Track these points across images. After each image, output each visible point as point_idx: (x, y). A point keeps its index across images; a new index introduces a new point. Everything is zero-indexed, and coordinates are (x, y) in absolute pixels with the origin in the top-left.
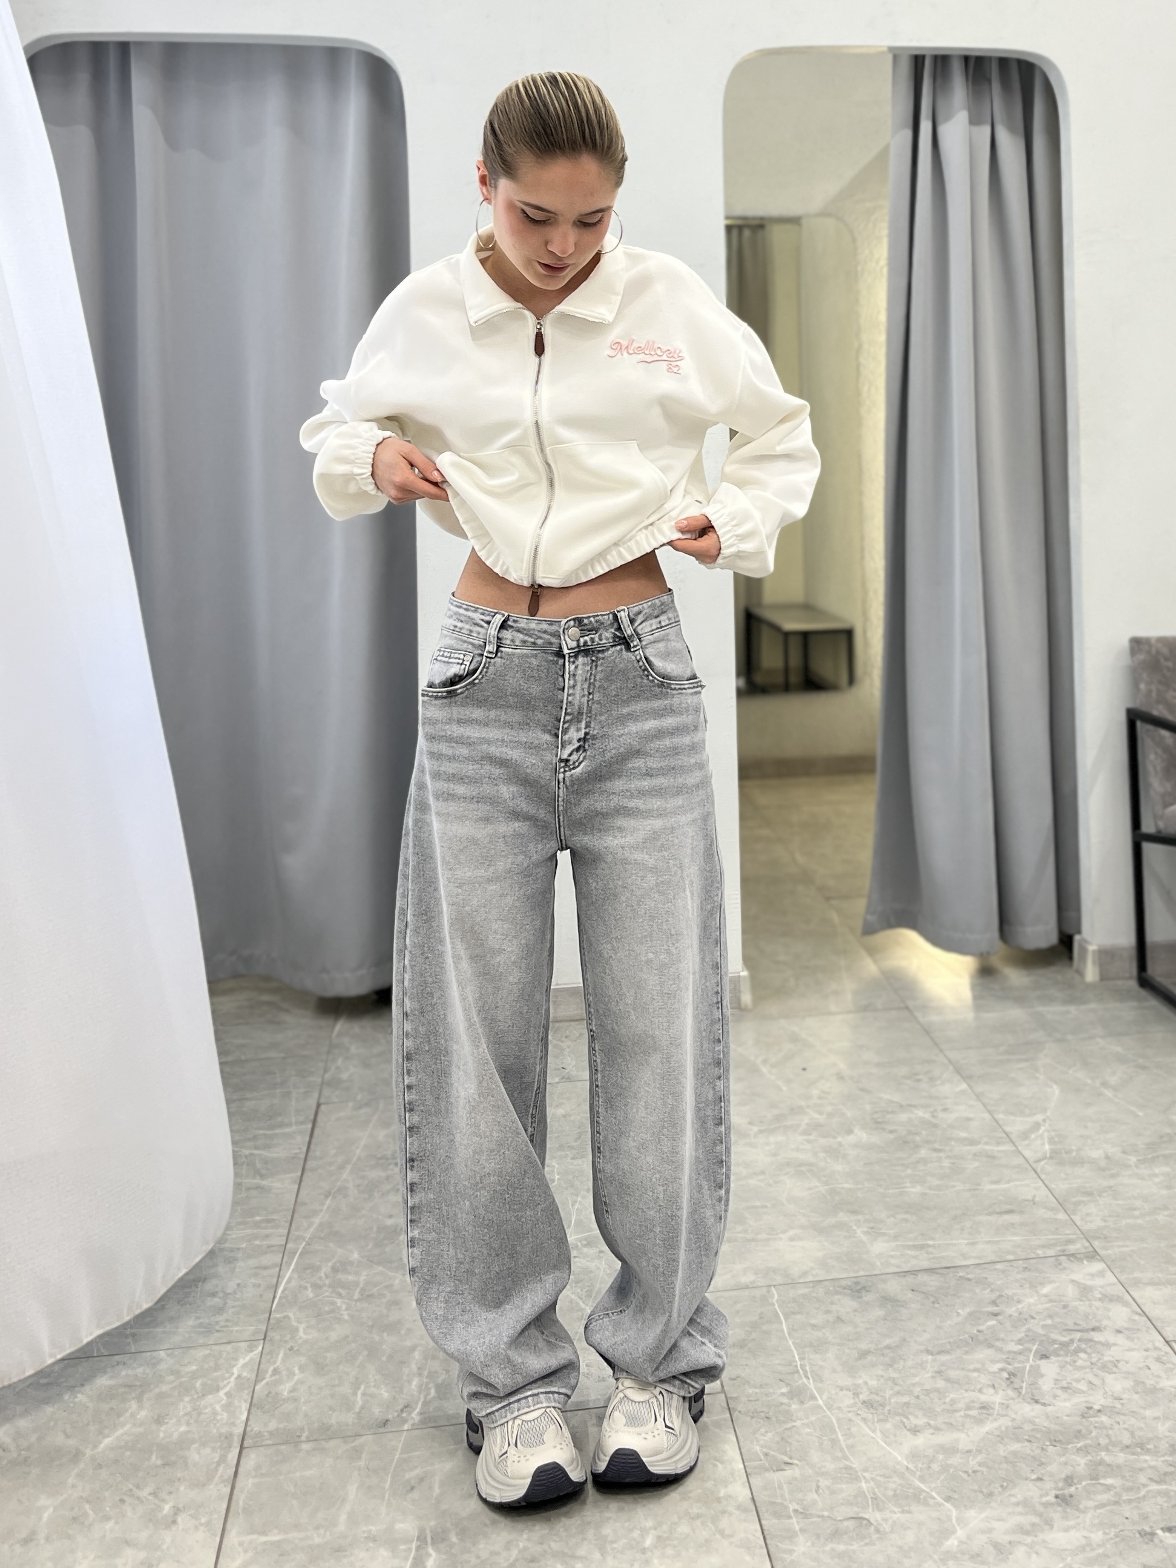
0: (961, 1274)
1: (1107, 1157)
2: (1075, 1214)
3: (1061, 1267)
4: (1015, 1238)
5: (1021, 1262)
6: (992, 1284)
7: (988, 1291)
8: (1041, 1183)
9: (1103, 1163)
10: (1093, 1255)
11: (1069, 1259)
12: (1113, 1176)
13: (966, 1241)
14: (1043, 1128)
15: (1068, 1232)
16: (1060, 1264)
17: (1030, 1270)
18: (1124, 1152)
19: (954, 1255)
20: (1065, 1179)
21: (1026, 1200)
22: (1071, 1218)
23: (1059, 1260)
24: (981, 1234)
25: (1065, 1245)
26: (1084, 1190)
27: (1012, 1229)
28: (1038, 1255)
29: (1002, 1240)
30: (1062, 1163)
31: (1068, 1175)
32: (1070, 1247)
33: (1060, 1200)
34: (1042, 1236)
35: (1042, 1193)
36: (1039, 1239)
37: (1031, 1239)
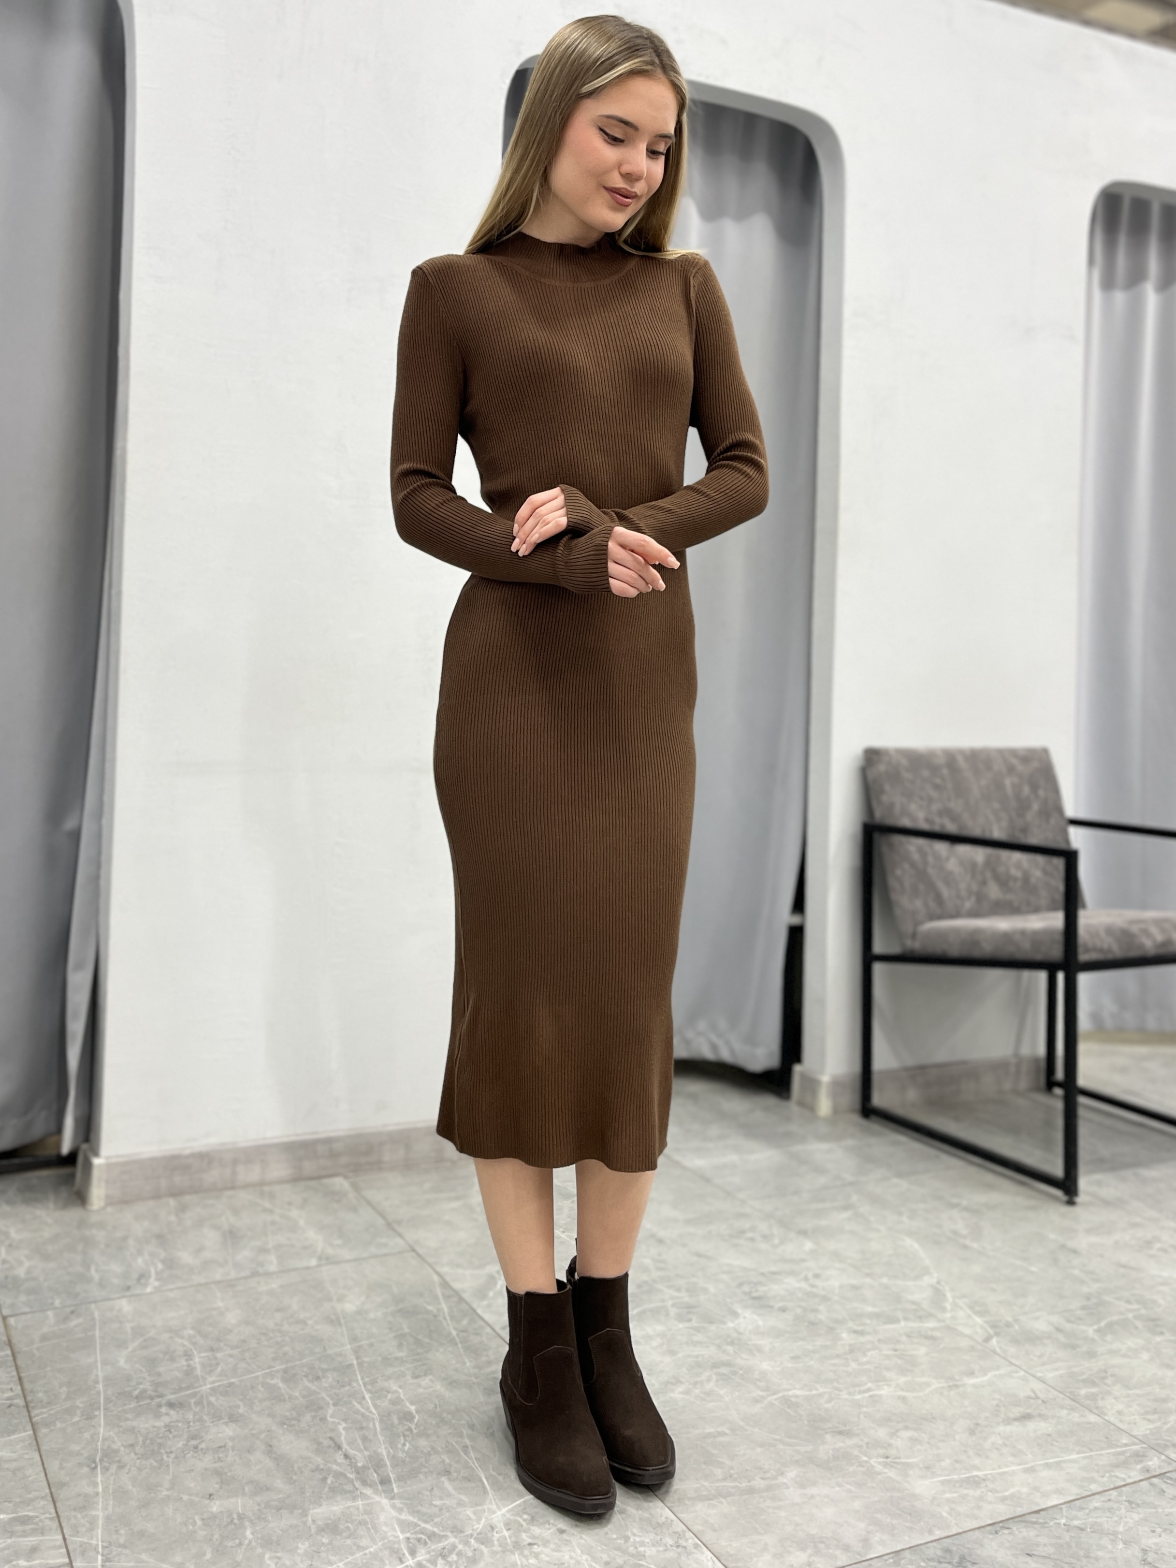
0: (1063, 1521)
1: (1058, 1330)
2: (1105, 1414)
3: (1168, 1495)
4: (1074, 1456)
5: (1114, 1493)
6: (1115, 1534)
7: (1121, 1546)
8: (1022, 1373)
9: (1062, 1338)
11: (1166, 1483)
12: (1091, 1355)
13: (1019, 1468)
14: (949, 1295)
15: (1124, 1441)
16: (1164, 1492)
17: (1138, 1505)
18: (1069, 1321)
19: (1025, 1490)
20: (1044, 1364)
21: (1029, 1398)
22: (1107, 1421)
23: (1156, 1485)
24: (1026, 1455)
25: (1141, 1461)
26: (1080, 1378)
27: (1055, 1443)
28: (1124, 1480)
29: (1060, 1462)
30: (1015, 1341)
31: (1040, 1357)
32: (1150, 1463)
33: (1067, 1394)
34: (1101, 1450)
35: (1037, 1386)
36: (1101, 1455)
37: (1090, 1456)
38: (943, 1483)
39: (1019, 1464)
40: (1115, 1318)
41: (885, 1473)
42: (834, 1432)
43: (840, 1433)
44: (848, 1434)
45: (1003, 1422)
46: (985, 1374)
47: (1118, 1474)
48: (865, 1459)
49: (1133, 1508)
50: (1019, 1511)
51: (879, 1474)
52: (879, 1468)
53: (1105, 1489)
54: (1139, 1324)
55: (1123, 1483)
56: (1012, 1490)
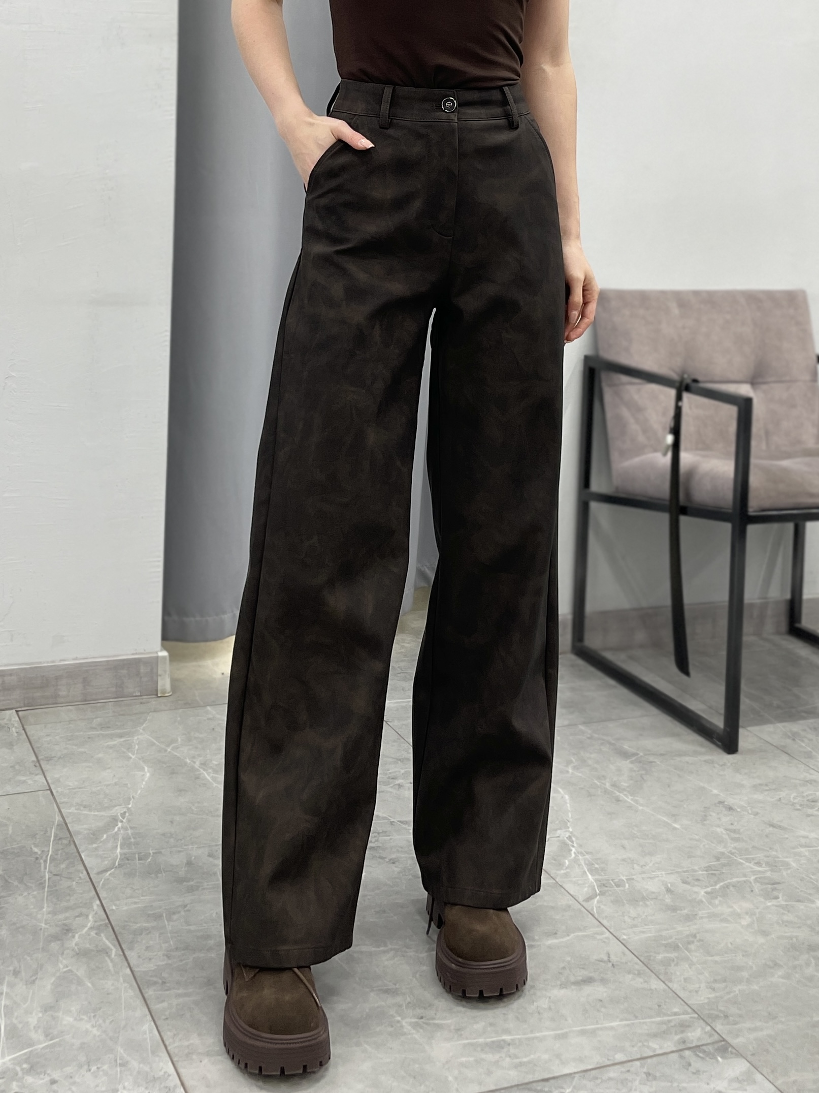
1: (669, 891)
2: (671, 981)
3: (691, 1069)
4: (614, 1024)
5: (638, 1063)
8: (607, 934)
9: (668, 899)
10: (724, 1048)
11: (698, 1056)
12: (689, 918)
13: (552, 1033)
14: (574, 850)
15: (676, 1010)
16: (690, 1065)
17: (655, 1078)
18: (685, 882)
19: (546, 1057)
20: (635, 926)
21: (601, 961)
22: (669, 987)
23: (685, 1058)
24: (566, 1020)
25: (682, 1032)
26: (664, 942)
27: (603, 1010)
28: (655, 1050)
29: (598, 1029)
30: (617, 902)
31: (634, 919)
32: (689, 1034)
33: (642, 959)
34: (646, 1018)
35: (615, 948)
36: (644, 1023)
37: (633, 1024)
38: (465, 1045)
39: (553, 1030)
40: (735, 880)
41: (410, 1034)
42: (380, 990)
43: (387, 991)
44: (394, 992)
45: (561, 985)
46: (568, 935)
47: (651, 1044)
48: (399, 1018)
49: (648, 1080)
50: (529, 1078)
51: (405, 1034)
52: (407, 1028)
53: (630, 1059)
54: (757, 887)
55: (652, 1054)
56: (532, 1056)
